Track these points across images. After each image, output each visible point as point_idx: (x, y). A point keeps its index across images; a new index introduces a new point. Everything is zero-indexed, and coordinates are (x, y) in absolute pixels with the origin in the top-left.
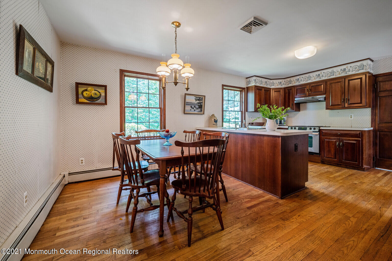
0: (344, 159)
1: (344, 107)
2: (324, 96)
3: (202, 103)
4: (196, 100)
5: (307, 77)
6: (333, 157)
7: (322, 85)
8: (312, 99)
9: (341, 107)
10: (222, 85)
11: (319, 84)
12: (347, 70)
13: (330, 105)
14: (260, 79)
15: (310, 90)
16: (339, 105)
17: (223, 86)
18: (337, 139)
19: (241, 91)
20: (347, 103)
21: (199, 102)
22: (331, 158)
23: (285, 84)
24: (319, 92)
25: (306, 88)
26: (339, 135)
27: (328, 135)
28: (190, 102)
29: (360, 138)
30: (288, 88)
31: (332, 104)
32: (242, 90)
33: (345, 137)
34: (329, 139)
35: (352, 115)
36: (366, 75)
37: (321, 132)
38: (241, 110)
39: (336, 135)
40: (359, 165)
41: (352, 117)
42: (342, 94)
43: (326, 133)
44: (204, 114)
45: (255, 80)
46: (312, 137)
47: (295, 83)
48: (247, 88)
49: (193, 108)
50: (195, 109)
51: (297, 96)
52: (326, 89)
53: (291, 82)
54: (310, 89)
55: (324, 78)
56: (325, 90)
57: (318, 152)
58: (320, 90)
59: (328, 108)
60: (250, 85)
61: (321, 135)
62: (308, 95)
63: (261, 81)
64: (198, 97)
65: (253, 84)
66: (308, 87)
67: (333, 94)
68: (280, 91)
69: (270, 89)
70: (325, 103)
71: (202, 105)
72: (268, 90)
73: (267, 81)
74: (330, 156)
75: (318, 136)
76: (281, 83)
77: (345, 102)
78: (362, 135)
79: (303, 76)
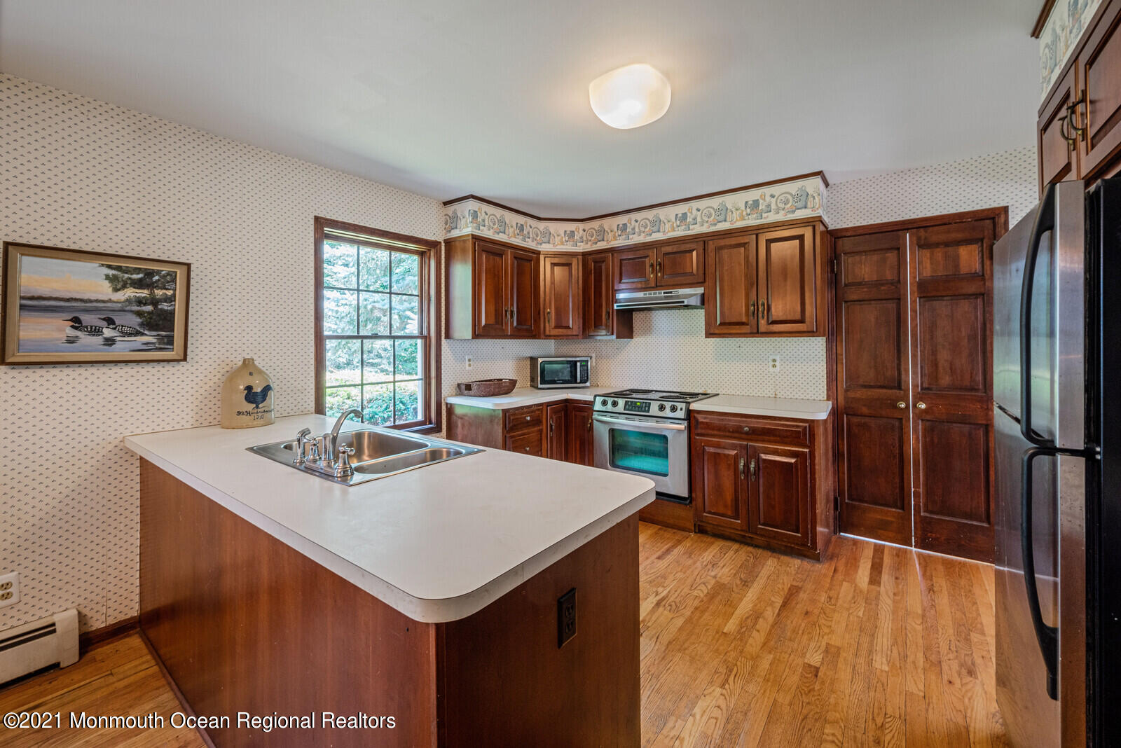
0: (762, 521)
1: (758, 332)
2: (700, 290)
3: (171, 299)
4: (118, 284)
5: (650, 221)
6: (729, 513)
7: (694, 253)
8: (666, 297)
9: (749, 331)
10: (317, 219)
11: (683, 247)
12: (764, 207)
13: (718, 323)
14: (499, 212)
15: (660, 267)
16: (743, 324)
17: (320, 222)
18: (741, 446)
19: (422, 254)
20: (766, 317)
21: (144, 293)
22: (723, 515)
23: (585, 239)
24: (685, 274)
25: (647, 260)
26: (747, 433)
27: (715, 432)
28: (68, 296)
29: (804, 446)
30: (594, 256)
31: (722, 321)
32: (426, 248)
33: (763, 441)
34: (718, 446)
35: (778, 358)
36: (814, 227)
37: (693, 421)
38: (425, 332)
39: (737, 432)
40: (804, 545)
41: (777, 363)
42: (752, 285)
43: (707, 426)
44: (185, 359)
45: (475, 215)
46: (665, 438)
47: (615, 238)
48: (449, 243)
49: (96, 331)
50: (108, 333)
51: (623, 286)
52: (704, 265)
53: (602, 233)
54: (660, 264)
55: (698, 229)
56: (701, 272)
57: (684, 493)
58: (688, 270)
59: (712, 332)
60: (455, 233)
61: (693, 430)
62: (653, 285)
63: (502, 222)
64: (138, 270)
65: (465, 229)
66: (653, 257)
67: (726, 284)
68: (569, 265)
69: (538, 253)
70: (701, 313)
71: (172, 313)
72: (527, 260)
73: (526, 223)
74: (722, 510)
75: (685, 435)
76: (572, 234)
77: (760, 315)
78: (812, 436)
79: (639, 216)
